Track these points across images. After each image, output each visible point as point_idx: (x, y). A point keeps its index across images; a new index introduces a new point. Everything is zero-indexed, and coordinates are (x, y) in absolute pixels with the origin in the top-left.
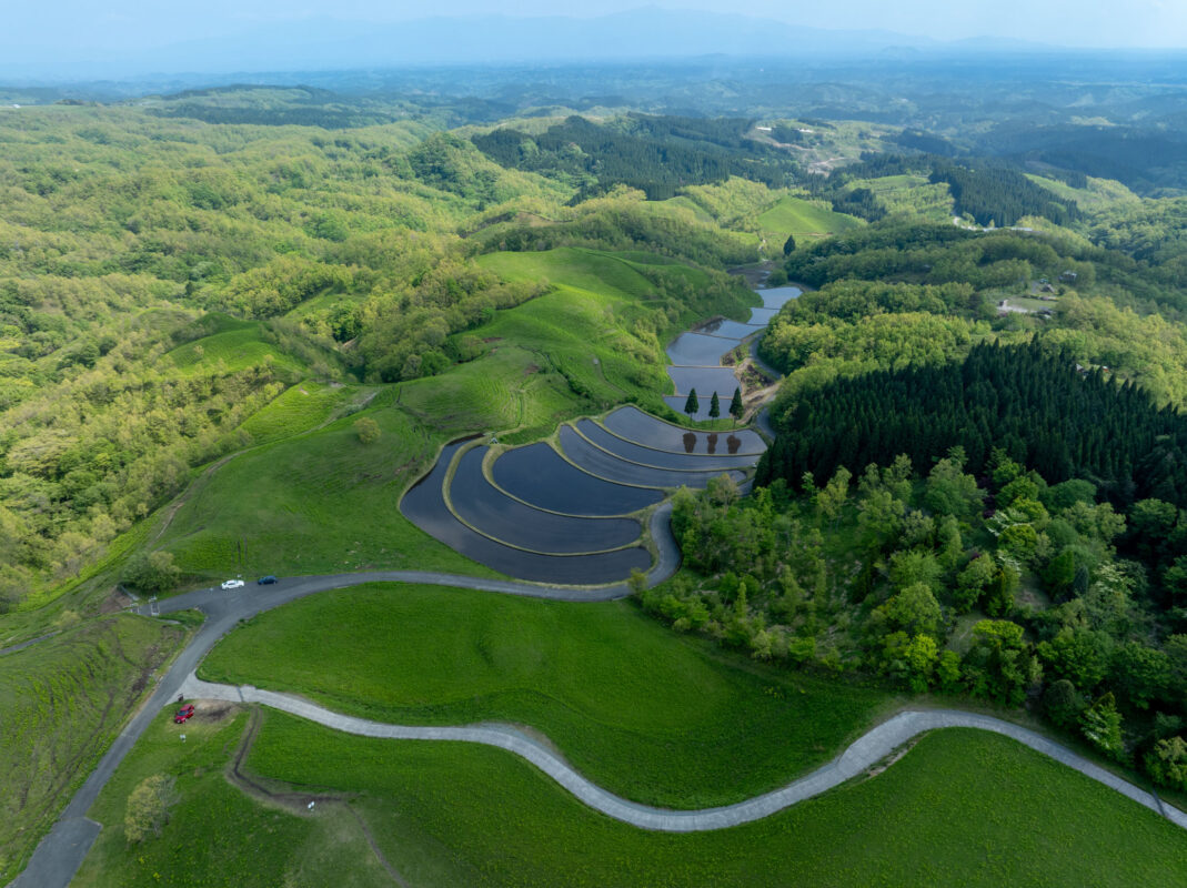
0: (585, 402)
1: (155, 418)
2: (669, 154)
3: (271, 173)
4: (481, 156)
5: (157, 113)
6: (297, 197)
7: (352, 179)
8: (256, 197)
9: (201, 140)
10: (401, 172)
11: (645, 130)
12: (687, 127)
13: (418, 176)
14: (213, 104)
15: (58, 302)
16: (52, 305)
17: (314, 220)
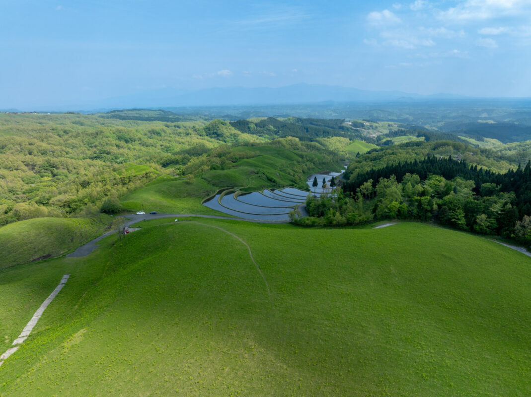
0: (274, 184)
1: (107, 188)
2: (309, 129)
3: (149, 132)
4: (233, 128)
5: (103, 117)
6: (159, 139)
7: (181, 136)
8: (143, 139)
9: (120, 125)
10: (201, 134)
11: (299, 122)
12: (316, 122)
13: (207, 135)
14: (125, 115)
15: (65, 167)
16: (63, 169)
17: (165, 147)
